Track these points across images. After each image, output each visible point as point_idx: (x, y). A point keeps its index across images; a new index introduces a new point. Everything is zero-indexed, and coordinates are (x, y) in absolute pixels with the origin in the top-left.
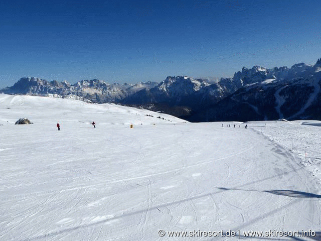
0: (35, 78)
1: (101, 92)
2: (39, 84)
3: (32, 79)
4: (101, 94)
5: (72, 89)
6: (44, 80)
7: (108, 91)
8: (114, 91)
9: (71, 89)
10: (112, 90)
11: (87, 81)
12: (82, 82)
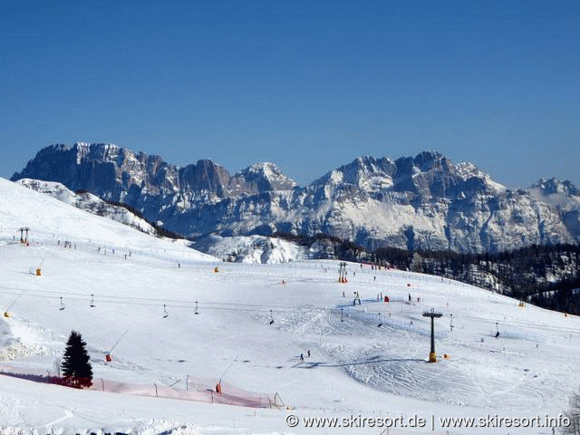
0: (111, 146)
1: (440, 222)
2: (126, 177)
3: (96, 149)
4: (439, 232)
5: (283, 204)
6: (152, 159)
7: (481, 218)
8: (517, 218)
9: (275, 208)
10: (506, 214)
11: (381, 163)
12: (351, 170)
